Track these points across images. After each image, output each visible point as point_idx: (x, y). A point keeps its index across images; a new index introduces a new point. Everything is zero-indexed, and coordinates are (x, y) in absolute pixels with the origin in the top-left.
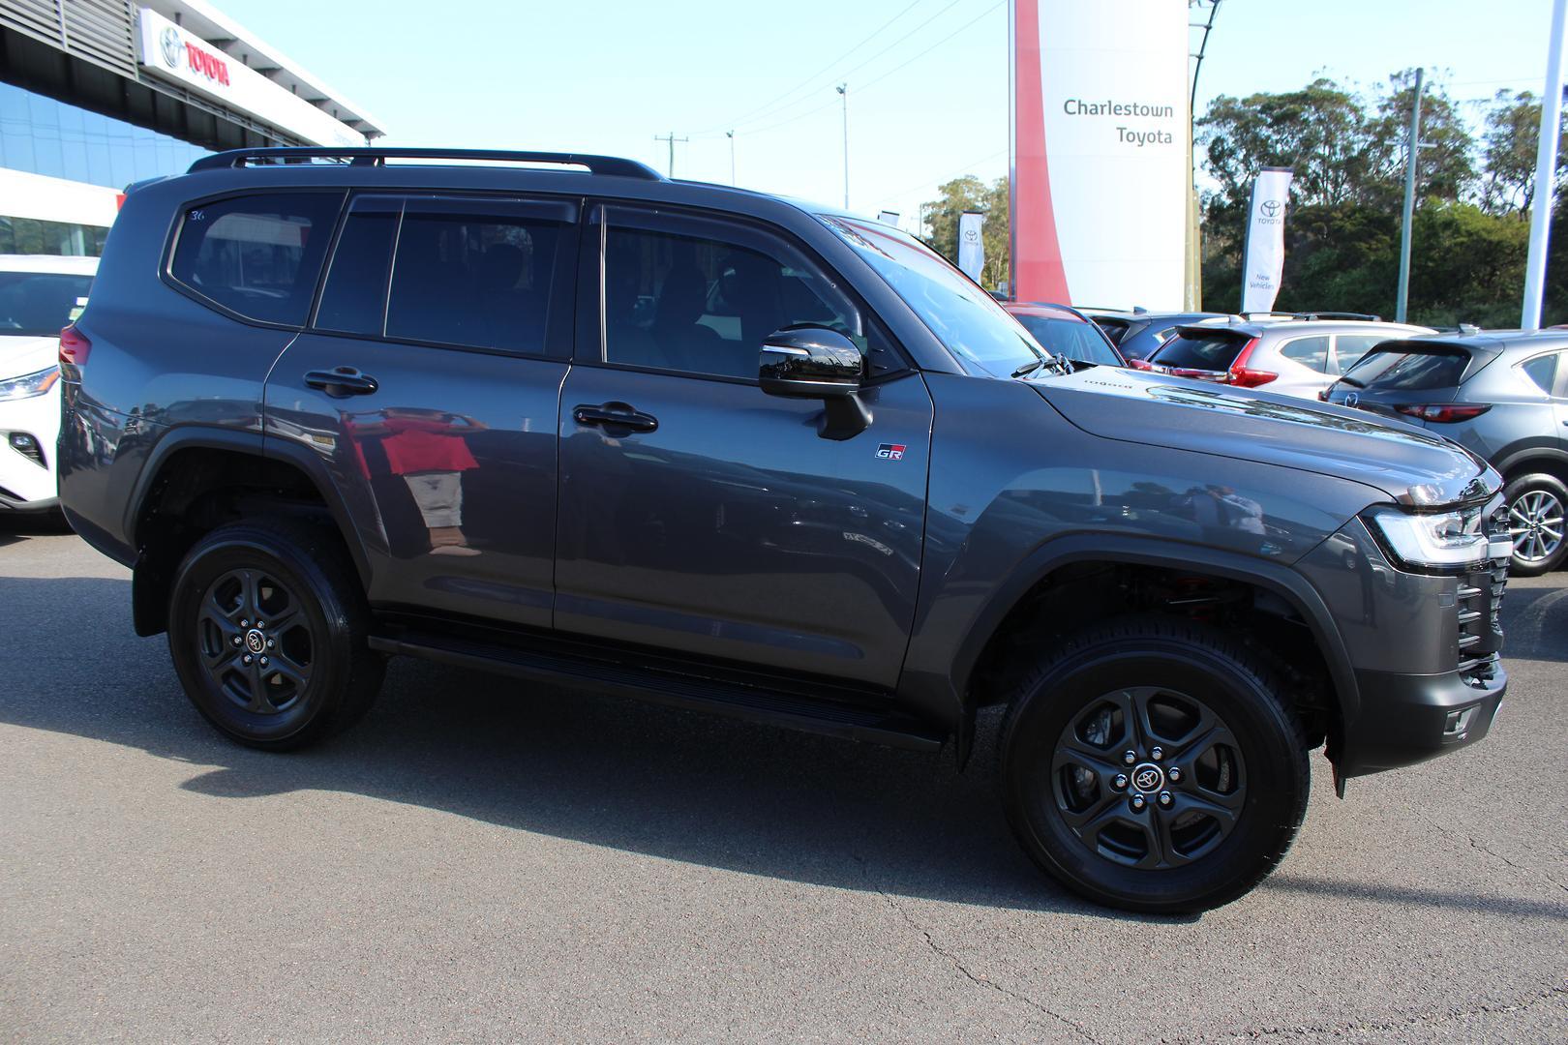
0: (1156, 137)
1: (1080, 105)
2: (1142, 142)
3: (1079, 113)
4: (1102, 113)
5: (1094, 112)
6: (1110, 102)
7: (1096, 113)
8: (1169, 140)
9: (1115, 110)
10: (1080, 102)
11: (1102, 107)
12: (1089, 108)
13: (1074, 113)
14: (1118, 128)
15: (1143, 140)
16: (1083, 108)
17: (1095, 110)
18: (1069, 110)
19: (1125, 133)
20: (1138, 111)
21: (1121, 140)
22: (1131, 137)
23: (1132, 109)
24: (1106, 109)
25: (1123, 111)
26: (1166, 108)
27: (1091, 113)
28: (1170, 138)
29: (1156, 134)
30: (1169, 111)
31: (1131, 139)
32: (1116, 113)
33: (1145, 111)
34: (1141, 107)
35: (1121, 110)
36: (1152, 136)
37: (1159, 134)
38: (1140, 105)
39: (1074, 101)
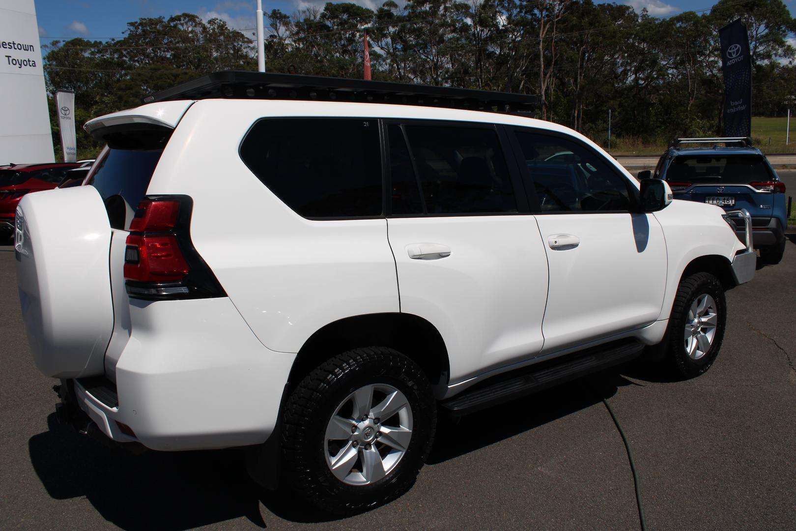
2: (21, 65)
8: (34, 65)
9: (3, 45)
14: (6, 56)
15: (21, 64)
19: (11, 59)
20: (16, 47)
21: (9, 64)
23: (12, 45)
25: (8, 46)
26: (30, 46)
28: (35, 64)
29: (27, 60)
31: (14, 63)
32: (4, 47)
33: (19, 47)
34: (17, 44)
35: (6, 45)
36: (25, 62)
37: (29, 61)
38: (17, 43)
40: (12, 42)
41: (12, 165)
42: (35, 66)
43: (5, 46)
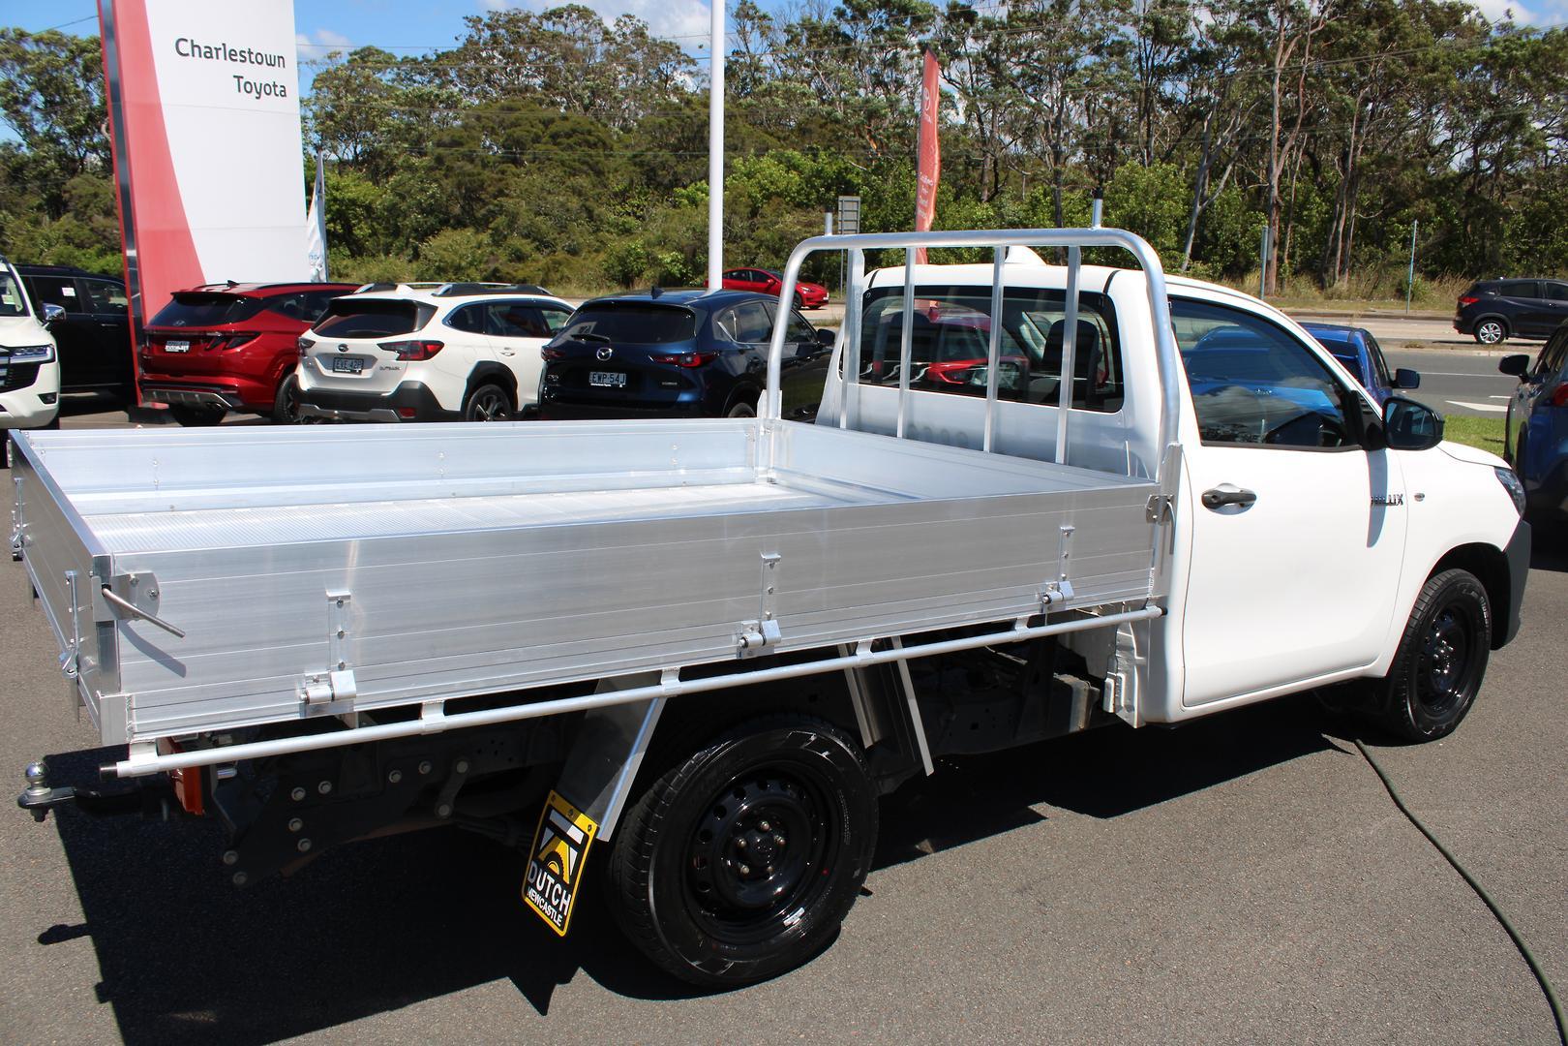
0: (272, 89)
1: (193, 46)
2: (259, 93)
3: (193, 55)
4: (218, 58)
5: (208, 55)
6: (224, 44)
7: (212, 57)
8: (283, 93)
9: (232, 55)
10: (192, 41)
11: (216, 49)
12: (203, 50)
13: (187, 55)
14: (235, 77)
15: (260, 91)
16: (196, 49)
17: (209, 53)
18: (181, 50)
19: (242, 82)
20: (253, 59)
21: (239, 91)
22: (248, 88)
23: (247, 55)
24: (221, 53)
25: (239, 58)
26: (279, 57)
27: (208, 58)
28: (284, 91)
29: (271, 84)
30: (281, 60)
31: (249, 90)
32: (231, 59)
33: (259, 59)
34: (255, 54)
35: (236, 55)
36: (268, 87)
37: (275, 86)
39: (186, 40)
40: (247, 51)
41: (232, 284)
42: (285, 95)
43: (234, 58)
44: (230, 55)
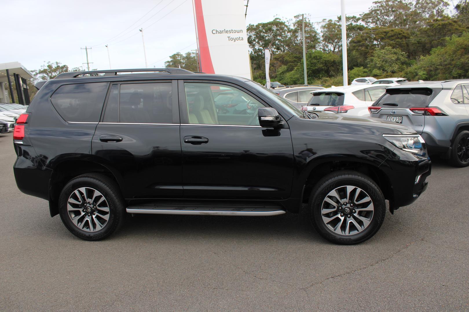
0: (239, 39)
1: (216, 31)
2: (235, 40)
3: (216, 33)
4: (223, 33)
5: (220, 33)
6: (225, 30)
7: (221, 33)
8: (242, 39)
9: (227, 32)
10: (216, 30)
11: (223, 31)
12: (219, 32)
14: (228, 37)
16: (217, 32)
17: (221, 32)
18: (213, 33)
19: (230, 38)
20: (233, 32)
21: (229, 41)
23: (231, 31)
24: (224, 32)
25: (229, 32)
26: (241, 30)
29: (239, 37)
31: (232, 40)
32: (227, 33)
33: (235, 31)
36: (237, 39)
37: (240, 38)
38: (233, 30)
39: (214, 30)
40: (231, 30)
44: (226, 32)
